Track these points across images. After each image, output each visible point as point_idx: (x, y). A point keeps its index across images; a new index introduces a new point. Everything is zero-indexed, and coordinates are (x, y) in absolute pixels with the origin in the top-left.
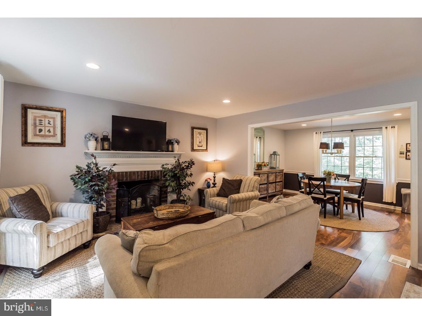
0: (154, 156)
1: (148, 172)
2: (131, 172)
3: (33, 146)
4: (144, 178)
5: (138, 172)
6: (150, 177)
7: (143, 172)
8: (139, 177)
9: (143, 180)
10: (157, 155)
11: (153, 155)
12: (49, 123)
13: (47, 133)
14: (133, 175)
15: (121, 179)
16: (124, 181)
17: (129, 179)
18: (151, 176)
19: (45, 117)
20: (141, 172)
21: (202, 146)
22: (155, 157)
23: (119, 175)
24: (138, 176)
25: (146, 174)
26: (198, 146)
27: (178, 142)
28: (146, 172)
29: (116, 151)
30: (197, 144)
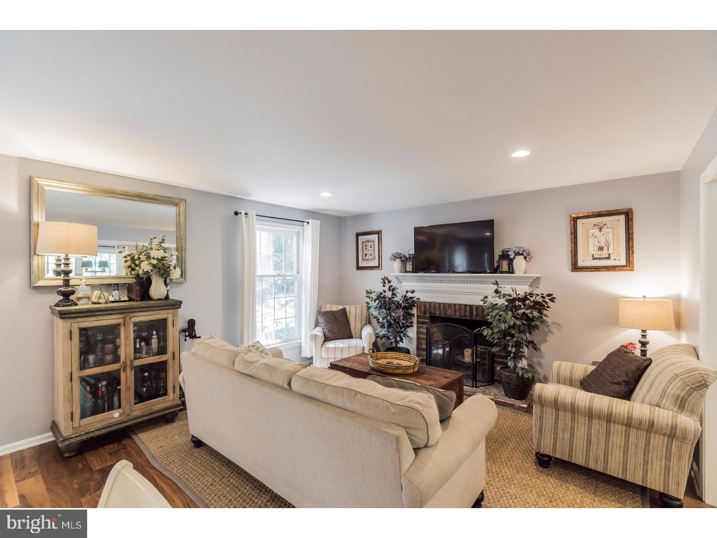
0: (477, 281)
1: (471, 306)
2: (446, 304)
3: (362, 270)
4: (465, 315)
5: (455, 305)
6: (474, 316)
7: (463, 306)
8: (458, 313)
9: (463, 318)
10: (484, 280)
11: (474, 280)
12: (371, 247)
13: (370, 257)
14: (448, 308)
15: (433, 311)
16: (437, 315)
17: (442, 313)
18: (476, 315)
19: (368, 241)
20: (460, 305)
21: (609, 258)
22: (480, 282)
23: (431, 306)
24: (455, 311)
25: (468, 310)
26: (594, 259)
27: (526, 255)
28: (468, 306)
29: (425, 273)
30: (591, 252)
